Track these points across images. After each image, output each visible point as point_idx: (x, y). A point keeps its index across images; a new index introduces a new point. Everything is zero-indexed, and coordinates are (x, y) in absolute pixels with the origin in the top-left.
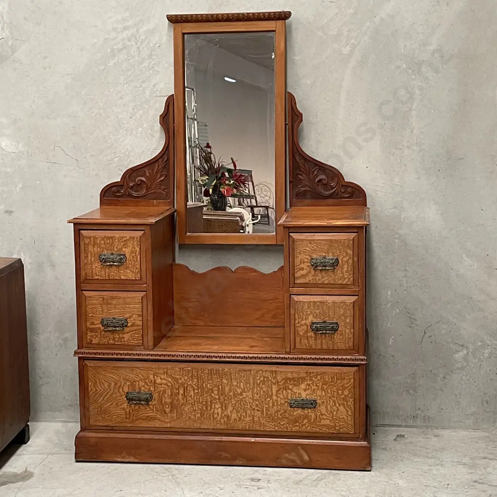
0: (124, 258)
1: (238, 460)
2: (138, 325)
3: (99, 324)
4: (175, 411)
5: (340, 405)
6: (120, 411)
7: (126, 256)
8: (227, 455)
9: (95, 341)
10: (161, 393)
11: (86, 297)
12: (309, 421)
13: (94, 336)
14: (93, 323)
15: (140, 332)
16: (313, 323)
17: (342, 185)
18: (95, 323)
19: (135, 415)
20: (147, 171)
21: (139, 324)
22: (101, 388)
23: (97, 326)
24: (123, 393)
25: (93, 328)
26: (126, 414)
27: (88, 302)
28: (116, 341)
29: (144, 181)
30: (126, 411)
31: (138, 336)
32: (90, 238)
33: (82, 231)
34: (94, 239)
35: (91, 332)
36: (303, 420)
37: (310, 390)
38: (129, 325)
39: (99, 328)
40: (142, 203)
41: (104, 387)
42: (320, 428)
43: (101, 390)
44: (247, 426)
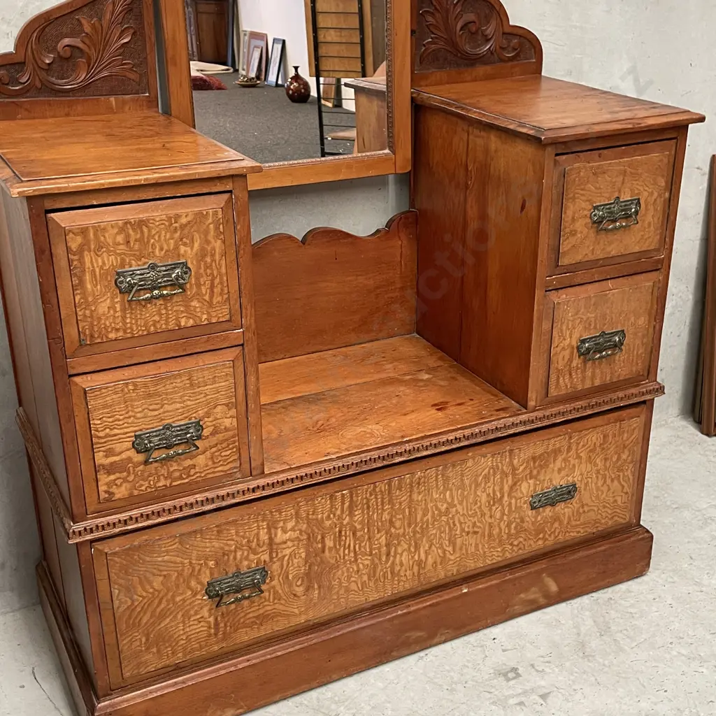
0: (186, 273)
1: (439, 635)
2: (226, 429)
3: (128, 450)
4: (316, 586)
5: (612, 481)
6: (195, 627)
7: (189, 265)
8: (419, 634)
9: (121, 492)
10: (286, 558)
11: (85, 392)
12: (561, 523)
13: (118, 482)
14: (110, 453)
15: (234, 442)
16: (583, 341)
17: (504, 33)
18: (118, 450)
19: (229, 624)
20: (84, 22)
21: (228, 425)
22: (144, 594)
23: (124, 456)
24: (199, 587)
25: (112, 464)
26: (210, 627)
27: (92, 403)
28: (176, 480)
29: (78, 48)
30: (209, 622)
31: (228, 453)
32: (84, 231)
33: (52, 215)
34: (95, 234)
35: (109, 473)
36: (552, 524)
37: (567, 470)
38: (206, 432)
39: (129, 459)
40: (79, 108)
41: (152, 588)
42: (578, 530)
43: (144, 598)
44: (455, 570)
